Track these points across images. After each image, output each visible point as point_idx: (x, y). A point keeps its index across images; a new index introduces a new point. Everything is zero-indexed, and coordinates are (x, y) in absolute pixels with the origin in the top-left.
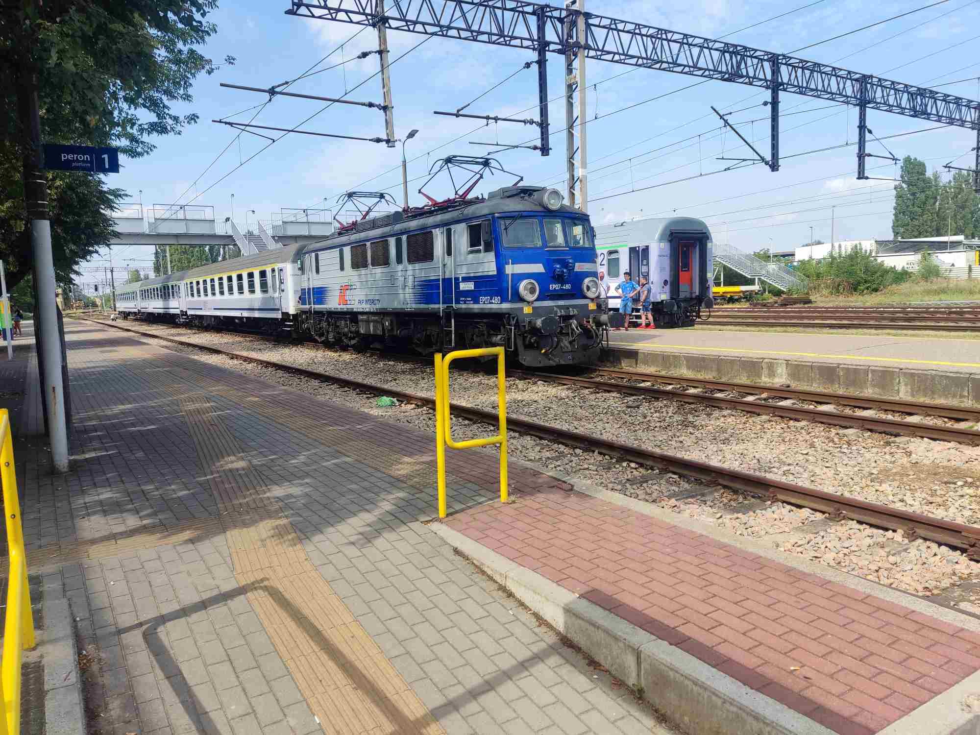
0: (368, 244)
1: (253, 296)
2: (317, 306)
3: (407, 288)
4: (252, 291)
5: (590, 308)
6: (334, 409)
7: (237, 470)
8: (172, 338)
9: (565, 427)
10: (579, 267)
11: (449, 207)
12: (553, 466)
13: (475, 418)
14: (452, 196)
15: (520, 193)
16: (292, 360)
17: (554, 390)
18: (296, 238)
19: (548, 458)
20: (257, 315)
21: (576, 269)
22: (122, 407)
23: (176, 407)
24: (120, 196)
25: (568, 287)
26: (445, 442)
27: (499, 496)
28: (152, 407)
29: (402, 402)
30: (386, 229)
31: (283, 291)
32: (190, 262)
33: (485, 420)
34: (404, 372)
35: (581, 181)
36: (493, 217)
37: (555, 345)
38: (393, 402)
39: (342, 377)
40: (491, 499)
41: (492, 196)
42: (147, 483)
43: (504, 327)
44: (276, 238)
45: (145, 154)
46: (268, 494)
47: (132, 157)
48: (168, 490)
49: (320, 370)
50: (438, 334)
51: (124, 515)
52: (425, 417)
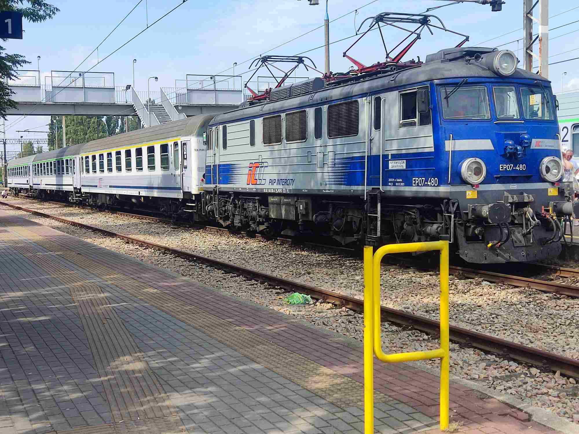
0: (283, 115)
1: (152, 173)
2: (222, 186)
3: (326, 166)
4: (152, 168)
5: (549, 194)
6: (241, 306)
7: (133, 372)
8: (63, 218)
9: (517, 340)
10: (536, 144)
11: (379, 72)
12: (502, 387)
13: (404, 324)
14: (383, 60)
15: (466, 55)
16: (193, 247)
17: (503, 293)
18: (201, 108)
19: (496, 377)
20: (156, 194)
21: (533, 146)
22: (12, 294)
23: (69, 297)
24: (18, 62)
25: (521, 167)
26: (374, 352)
27: (438, 423)
28: (44, 295)
29: (317, 300)
30: (305, 98)
31: (186, 167)
32: (86, 134)
33: (416, 327)
34: (319, 264)
35: (540, 40)
36: (432, 85)
37: (505, 238)
38: (307, 300)
39: (248, 268)
40: (427, 426)
41: (431, 59)
42: (37, 382)
43: (442, 215)
44: (180, 108)
45: (48, 17)
46: (167, 403)
47: (34, 21)
48: (60, 391)
49: (224, 259)
50: (361, 220)
51: (13, 416)
52: (344, 319)
